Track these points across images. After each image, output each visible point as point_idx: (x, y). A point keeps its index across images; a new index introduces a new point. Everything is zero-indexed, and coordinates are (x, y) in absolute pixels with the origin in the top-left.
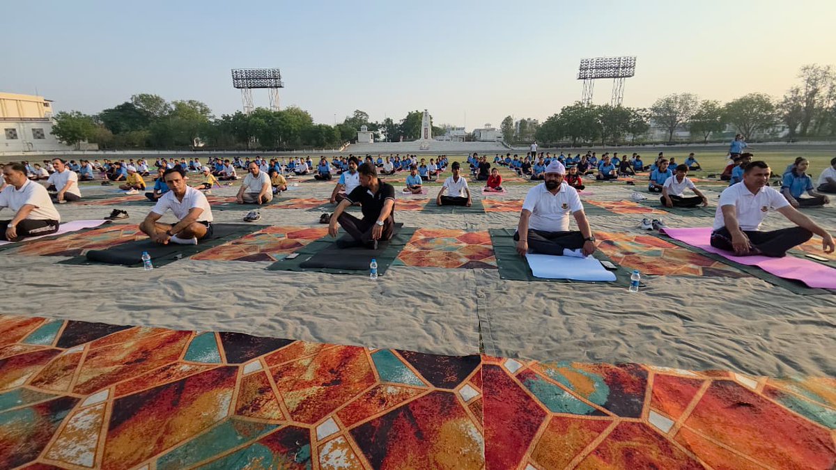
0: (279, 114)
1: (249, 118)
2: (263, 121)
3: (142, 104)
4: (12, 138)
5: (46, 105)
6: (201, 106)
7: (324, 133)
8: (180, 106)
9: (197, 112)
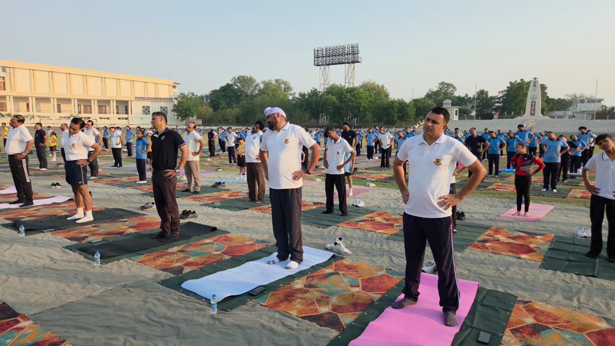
0: (351, 91)
1: (322, 96)
2: (334, 98)
3: (239, 84)
4: (146, 114)
5: (174, 87)
6: (285, 85)
7: (396, 109)
8: (267, 85)
9: (281, 90)
